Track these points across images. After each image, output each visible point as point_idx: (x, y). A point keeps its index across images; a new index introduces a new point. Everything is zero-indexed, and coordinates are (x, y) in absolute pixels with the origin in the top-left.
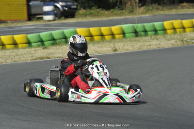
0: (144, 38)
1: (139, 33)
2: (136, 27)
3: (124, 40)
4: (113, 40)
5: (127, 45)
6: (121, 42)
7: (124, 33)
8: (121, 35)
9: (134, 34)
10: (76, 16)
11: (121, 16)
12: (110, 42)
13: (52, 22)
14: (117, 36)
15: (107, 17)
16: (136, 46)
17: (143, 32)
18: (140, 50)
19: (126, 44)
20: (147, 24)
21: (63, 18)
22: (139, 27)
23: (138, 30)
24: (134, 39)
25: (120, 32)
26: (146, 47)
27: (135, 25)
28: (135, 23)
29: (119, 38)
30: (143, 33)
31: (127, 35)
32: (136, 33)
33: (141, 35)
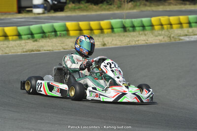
0: (132, 33)
1: (127, 29)
2: (125, 22)
3: (113, 34)
4: (102, 35)
5: (116, 40)
6: (109, 36)
7: (112, 28)
8: (110, 30)
9: (122, 29)
10: (65, 10)
11: (110, 11)
12: (99, 36)
13: (41, 15)
14: (106, 31)
15: (96, 11)
16: (124, 41)
17: (131, 27)
18: (129, 45)
19: (114, 38)
20: (135, 20)
21: (52, 11)
22: (127, 22)
23: (126, 25)
24: (122, 34)
25: (109, 26)
26: (134, 42)
27: (123, 20)
28: (124, 19)
29: (107, 33)
30: (131, 29)
31: (115, 30)
32: (124, 28)
33: (129, 30)
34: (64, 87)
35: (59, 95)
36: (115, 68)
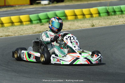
34: (38, 55)
35: (34, 60)
36: (73, 40)
